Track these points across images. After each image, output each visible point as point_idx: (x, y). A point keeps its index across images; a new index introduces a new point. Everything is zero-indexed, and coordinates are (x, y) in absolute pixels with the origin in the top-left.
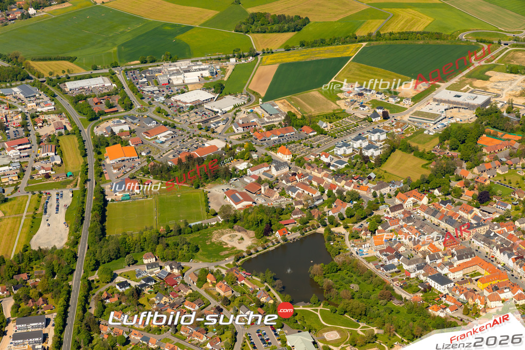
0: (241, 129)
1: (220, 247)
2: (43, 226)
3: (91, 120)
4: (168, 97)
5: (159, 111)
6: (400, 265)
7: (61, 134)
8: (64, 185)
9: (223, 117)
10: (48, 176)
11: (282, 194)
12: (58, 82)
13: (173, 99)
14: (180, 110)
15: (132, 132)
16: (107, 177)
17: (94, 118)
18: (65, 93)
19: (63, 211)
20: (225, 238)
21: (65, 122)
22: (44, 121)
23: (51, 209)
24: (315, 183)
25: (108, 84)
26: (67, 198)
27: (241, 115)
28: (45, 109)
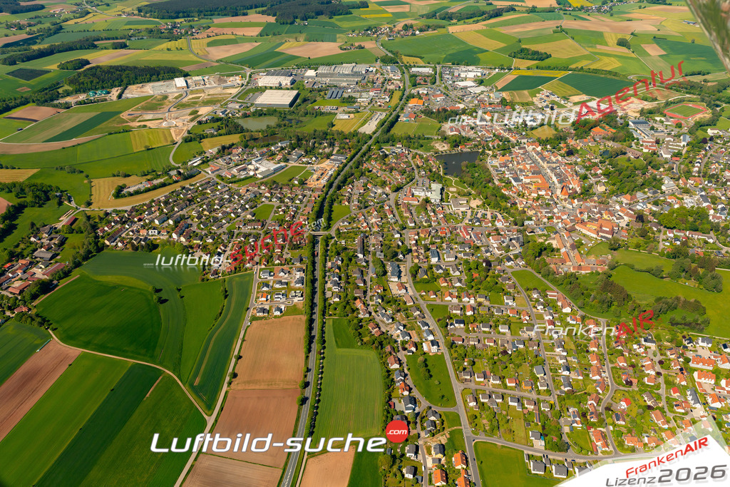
0: (477, 102)
1: (433, 147)
2: (367, 125)
3: (413, 86)
4: (454, 82)
5: (446, 87)
6: (504, 171)
7: (396, 90)
8: (385, 110)
9: (473, 95)
10: (380, 106)
11: (475, 133)
12: (408, 67)
13: (456, 83)
14: (455, 89)
15: (427, 94)
16: (405, 111)
17: (415, 85)
18: (409, 72)
19: (378, 120)
20: (437, 145)
21: (401, 85)
22: (392, 83)
23: (374, 119)
24: (494, 131)
25: (431, 72)
26: (383, 116)
27: (482, 96)
28: (395, 78)
